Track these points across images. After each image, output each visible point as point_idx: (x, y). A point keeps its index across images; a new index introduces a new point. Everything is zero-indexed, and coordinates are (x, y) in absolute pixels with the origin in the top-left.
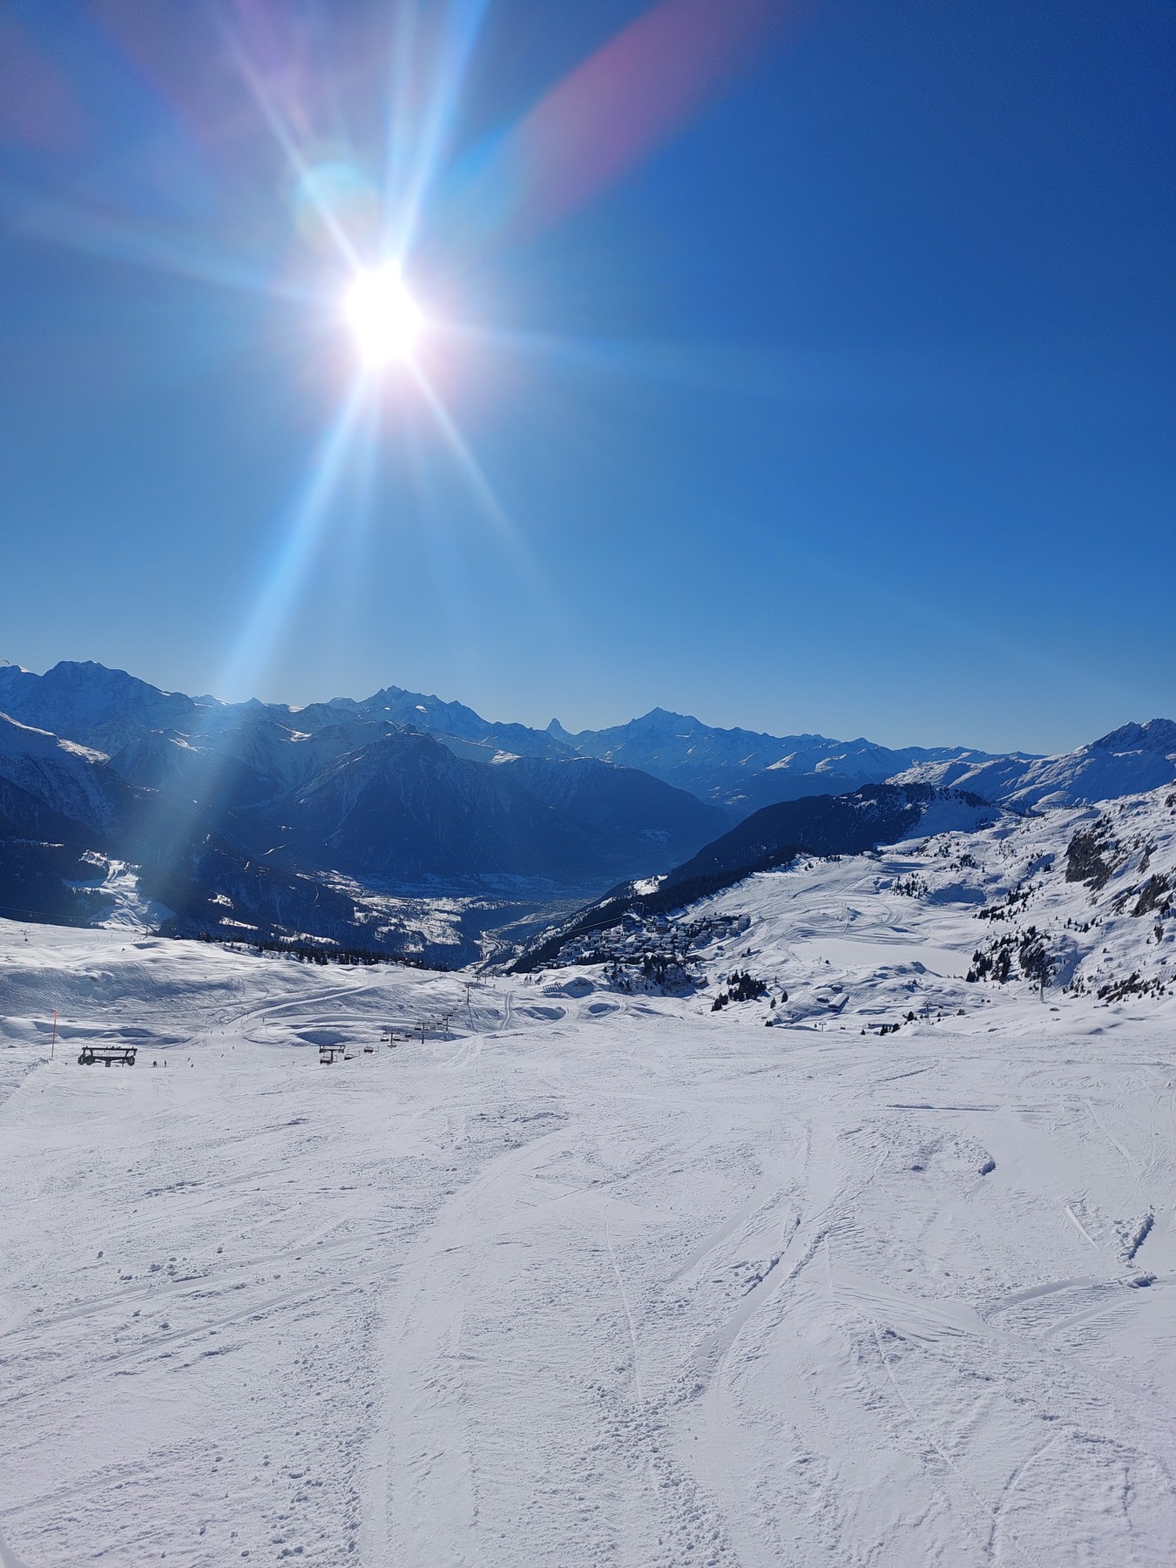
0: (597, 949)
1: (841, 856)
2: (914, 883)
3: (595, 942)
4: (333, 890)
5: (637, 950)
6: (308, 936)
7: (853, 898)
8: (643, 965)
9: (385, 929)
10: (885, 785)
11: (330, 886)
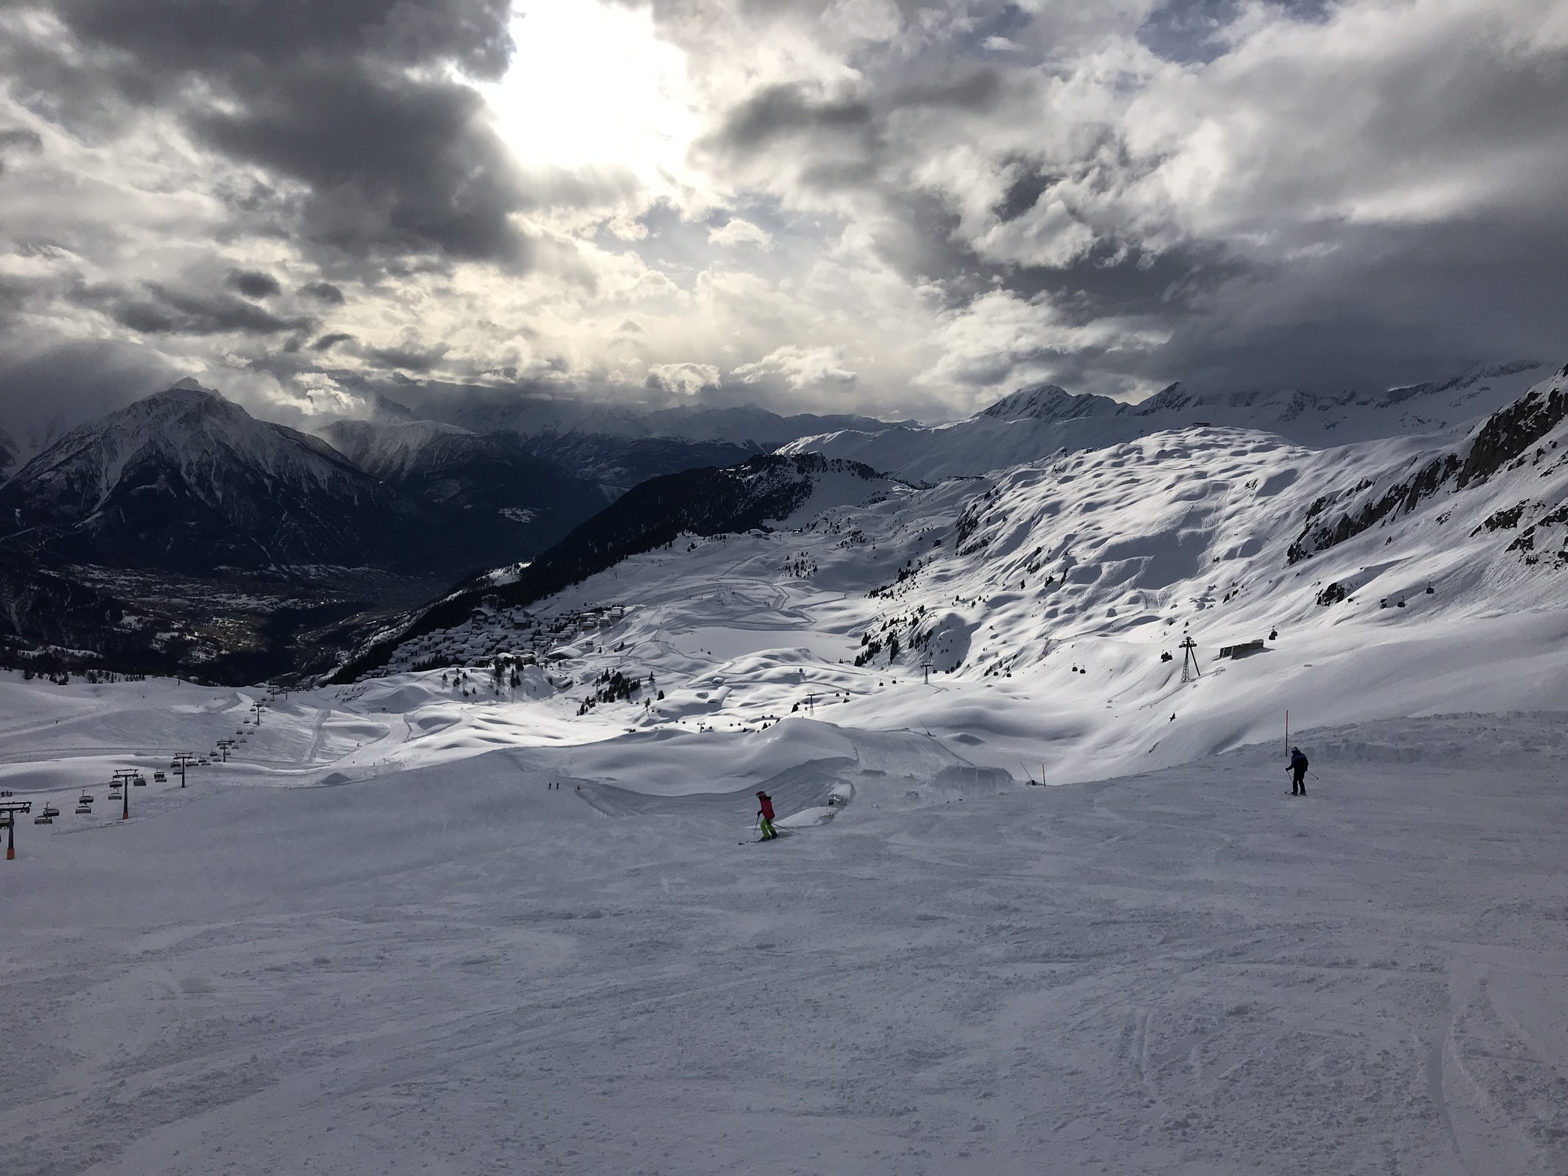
0: (439, 652)
1: (727, 535)
2: (803, 562)
3: (437, 644)
4: (92, 590)
5: (489, 650)
6: (59, 648)
7: (739, 581)
8: (493, 667)
9: (167, 636)
10: (775, 455)
11: (88, 584)
